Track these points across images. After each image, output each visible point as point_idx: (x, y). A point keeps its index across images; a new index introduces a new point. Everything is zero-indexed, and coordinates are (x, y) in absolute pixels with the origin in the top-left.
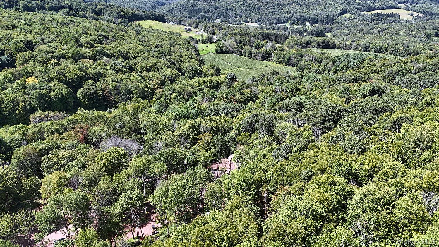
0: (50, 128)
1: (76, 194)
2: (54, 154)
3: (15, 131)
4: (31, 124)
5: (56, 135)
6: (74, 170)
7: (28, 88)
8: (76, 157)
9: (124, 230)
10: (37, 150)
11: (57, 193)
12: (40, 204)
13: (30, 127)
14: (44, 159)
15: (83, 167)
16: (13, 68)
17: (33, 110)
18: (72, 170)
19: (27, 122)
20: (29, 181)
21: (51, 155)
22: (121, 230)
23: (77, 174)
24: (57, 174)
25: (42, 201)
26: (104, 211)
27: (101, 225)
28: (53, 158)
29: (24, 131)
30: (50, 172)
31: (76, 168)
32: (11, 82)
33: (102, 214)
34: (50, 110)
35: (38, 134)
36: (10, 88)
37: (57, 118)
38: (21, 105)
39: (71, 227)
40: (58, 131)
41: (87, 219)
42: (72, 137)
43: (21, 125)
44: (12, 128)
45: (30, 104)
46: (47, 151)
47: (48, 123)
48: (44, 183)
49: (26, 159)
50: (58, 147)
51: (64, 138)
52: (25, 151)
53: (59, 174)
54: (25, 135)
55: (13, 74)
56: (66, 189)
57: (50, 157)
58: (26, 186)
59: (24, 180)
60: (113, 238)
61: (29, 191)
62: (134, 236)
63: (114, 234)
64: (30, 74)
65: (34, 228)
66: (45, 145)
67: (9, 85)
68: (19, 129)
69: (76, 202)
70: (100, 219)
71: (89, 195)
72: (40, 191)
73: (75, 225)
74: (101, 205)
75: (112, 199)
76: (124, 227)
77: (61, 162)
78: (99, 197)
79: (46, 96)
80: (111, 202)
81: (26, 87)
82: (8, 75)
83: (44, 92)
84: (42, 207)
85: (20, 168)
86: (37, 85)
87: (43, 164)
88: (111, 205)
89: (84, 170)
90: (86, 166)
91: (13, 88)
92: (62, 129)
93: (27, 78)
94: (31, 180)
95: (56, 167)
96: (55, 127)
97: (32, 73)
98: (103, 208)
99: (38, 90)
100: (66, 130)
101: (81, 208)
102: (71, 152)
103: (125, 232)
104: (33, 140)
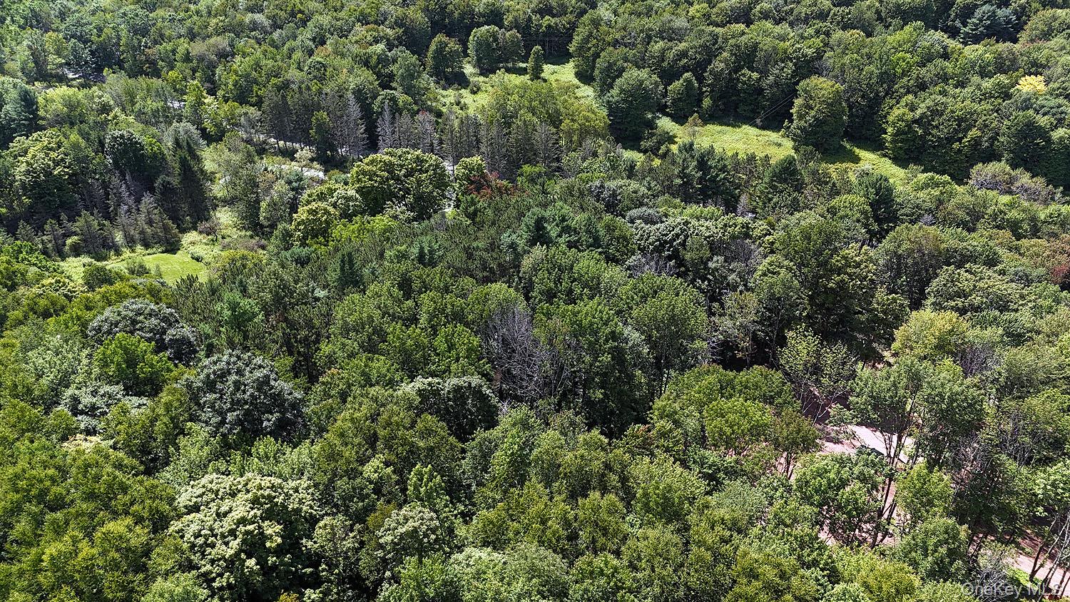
0: (1001, 212)
1: (962, 384)
2: (971, 273)
3: (926, 186)
4: (967, 183)
5: (1006, 234)
6: (993, 333)
7: (1013, 100)
8: (1016, 306)
9: (1020, 540)
10: (944, 246)
11: (925, 358)
12: (880, 359)
13: (961, 189)
14: (944, 273)
15: (1017, 338)
16: (1008, 44)
17: (991, 156)
18: (989, 329)
19: (961, 177)
20: (888, 299)
21: (966, 271)
22: (1012, 534)
23: (994, 344)
24: (951, 320)
25: (886, 354)
26: (1000, 465)
27: (972, 487)
28: (965, 279)
29: (942, 193)
30: (938, 307)
31: (1000, 331)
32: (984, 74)
33: (992, 468)
34: (1027, 169)
35: (968, 214)
36: (973, 88)
37: (1033, 196)
38: (974, 132)
39: (909, 442)
40: (1014, 227)
41: (951, 451)
42: (1038, 256)
43: (947, 178)
44: (923, 177)
45: (994, 139)
46: (962, 259)
47: (1006, 199)
48: (912, 322)
49: (910, 252)
50: (992, 262)
51: (1017, 249)
52: (919, 235)
53: (954, 320)
54: (940, 202)
55: (999, 57)
56: (948, 361)
57: (959, 274)
58: (876, 306)
59: (881, 294)
60: (981, 535)
61: (876, 320)
62: (1034, 572)
63: (991, 530)
64: (1036, 68)
65: (843, 394)
66: (965, 244)
67: (976, 79)
68: (937, 185)
69: (952, 400)
70: (979, 474)
71: (989, 406)
72: (896, 332)
73: (918, 445)
74: (1002, 446)
75: (1039, 452)
76: (1024, 535)
77: (977, 300)
78: (1009, 427)
79: (1043, 133)
80: (1030, 458)
81: (1007, 96)
82: (987, 55)
83: (1043, 121)
84: (880, 366)
85: (888, 267)
86: (1037, 99)
87: (934, 283)
88: (1028, 463)
89: (1017, 345)
90: (1026, 340)
91: (980, 89)
92: (1026, 226)
93: (1024, 76)
94: (894, 300)
95: (959, 302)
96: (1013, 214)
97: (1044, 67)
98: (1004, 457)
99: (1031, 112)
100: (1035, 232)
101: (954, 422)
102: (1013, 289)
103: (1018, 545)
104: (948, 221)
